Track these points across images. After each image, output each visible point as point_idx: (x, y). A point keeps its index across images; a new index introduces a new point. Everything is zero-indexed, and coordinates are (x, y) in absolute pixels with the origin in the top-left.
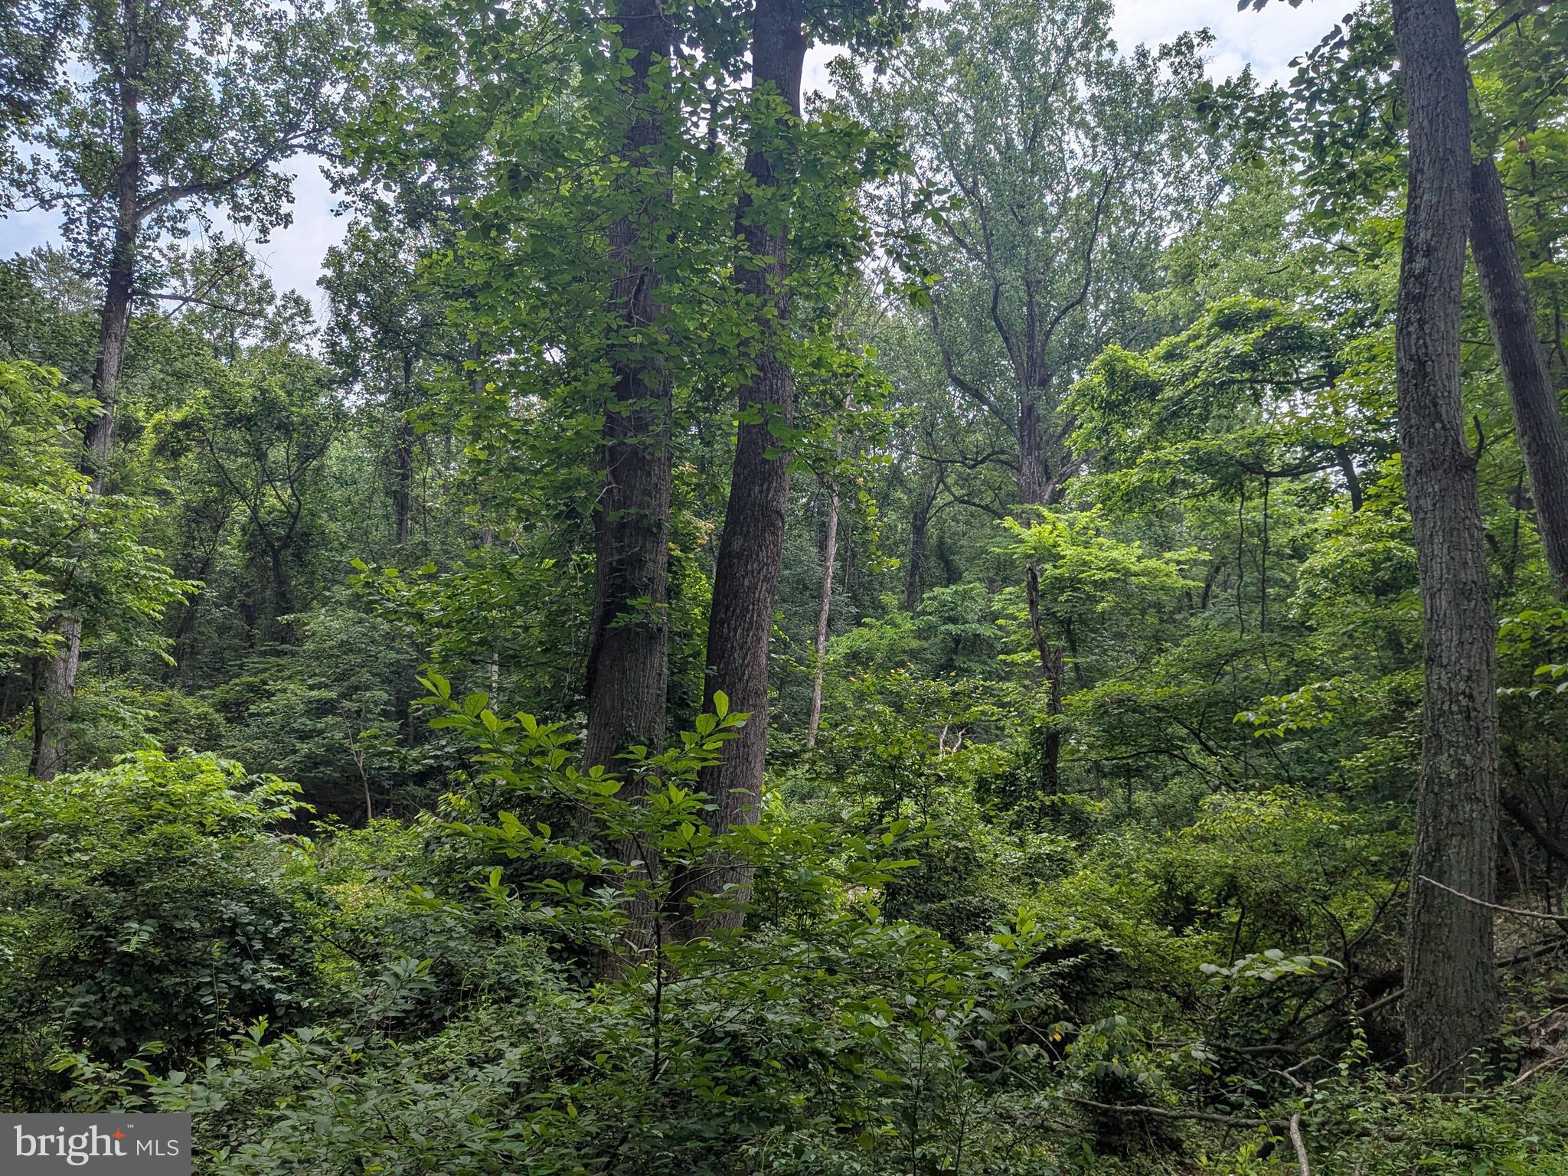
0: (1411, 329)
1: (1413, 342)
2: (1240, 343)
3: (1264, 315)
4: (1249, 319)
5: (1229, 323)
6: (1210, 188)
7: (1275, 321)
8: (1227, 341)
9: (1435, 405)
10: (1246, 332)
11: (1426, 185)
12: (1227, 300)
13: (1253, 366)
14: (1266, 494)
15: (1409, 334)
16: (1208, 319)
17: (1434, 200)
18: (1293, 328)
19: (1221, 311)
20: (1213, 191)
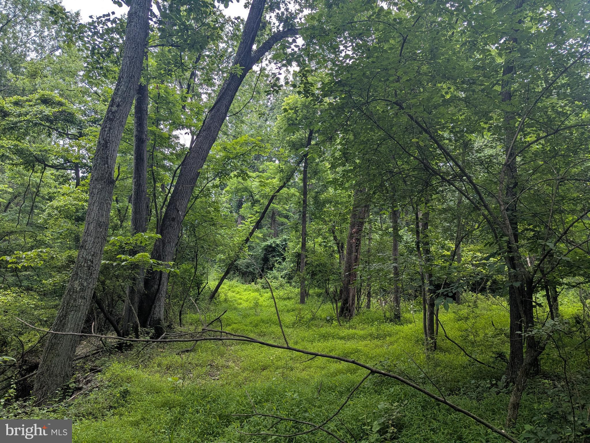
0: (106, 129)
1: (106, 134)
2: (48, 111)
3: (60, 104)
4: (54, 103)
5: (45, 101)
6: (53, 46)
7: (64, 108)
8: (42, 107)
9: (107, 158)
10: (51, 108)
11: (123, 83)
12: (47, 92)
13: (51, 122)
14: (43, 173)
15: (105, 131)
16: (37, 96)
17: (125, 89)
18: (70, 114)
19: (43, 95)
20: (54, 49)
